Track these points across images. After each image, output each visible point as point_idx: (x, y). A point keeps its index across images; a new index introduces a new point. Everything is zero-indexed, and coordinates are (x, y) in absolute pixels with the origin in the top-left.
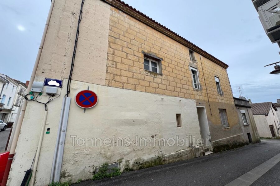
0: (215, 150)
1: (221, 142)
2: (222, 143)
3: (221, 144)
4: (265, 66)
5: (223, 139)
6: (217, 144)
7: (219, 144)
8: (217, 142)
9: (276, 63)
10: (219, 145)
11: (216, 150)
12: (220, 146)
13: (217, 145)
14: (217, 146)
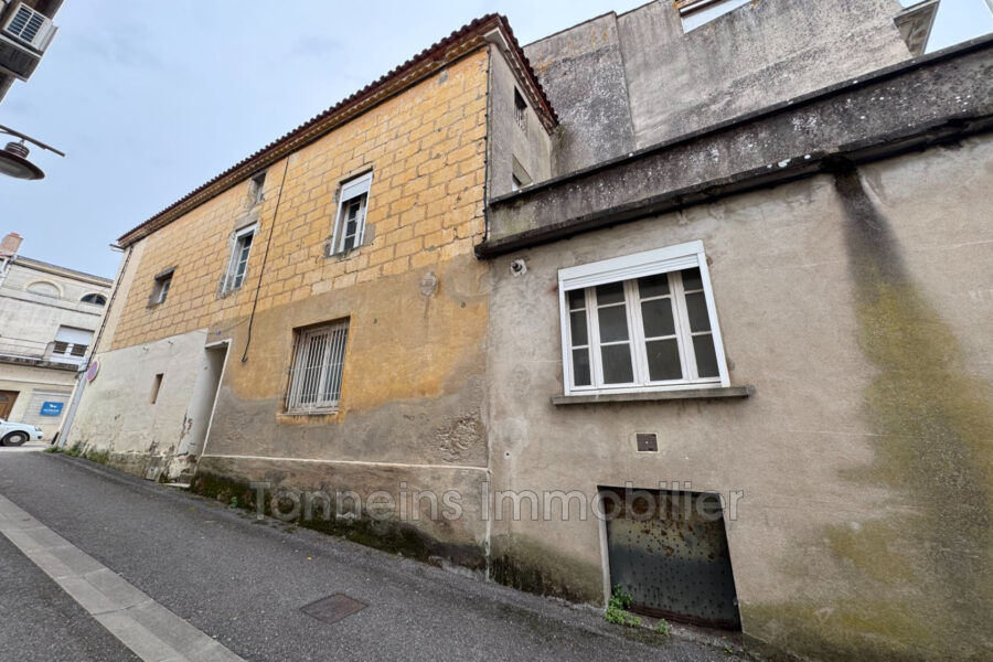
0: (197, 482)
1: (235, 467)
2: (235, 472)
3: (230, 474)
4: (63, 155)
5: (250, 458)
6: (214, 467)
7: (220, 470)
8: (218, 459)
9: (24, 138)
10: (221, 475)
11: (200, 485)
12: (223, 478)
13: (210, 469)
14: (209, 474)
